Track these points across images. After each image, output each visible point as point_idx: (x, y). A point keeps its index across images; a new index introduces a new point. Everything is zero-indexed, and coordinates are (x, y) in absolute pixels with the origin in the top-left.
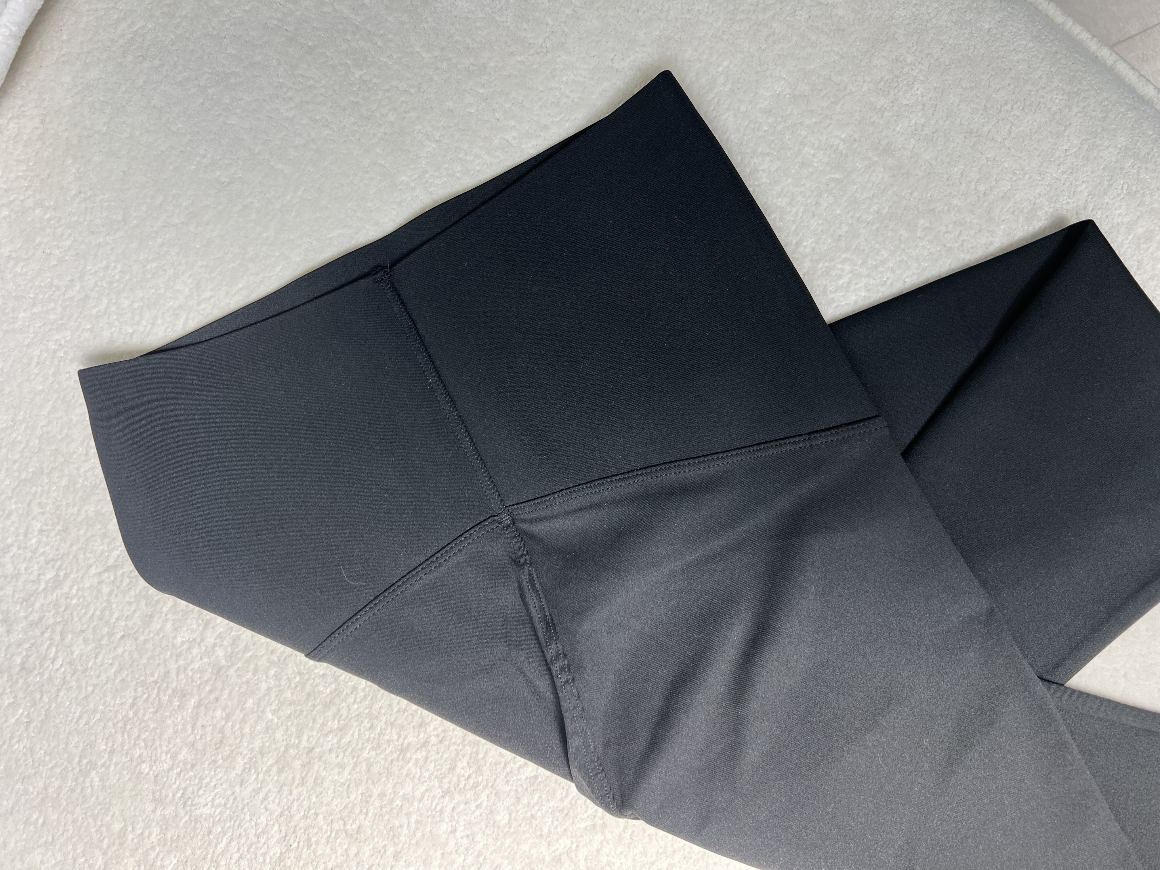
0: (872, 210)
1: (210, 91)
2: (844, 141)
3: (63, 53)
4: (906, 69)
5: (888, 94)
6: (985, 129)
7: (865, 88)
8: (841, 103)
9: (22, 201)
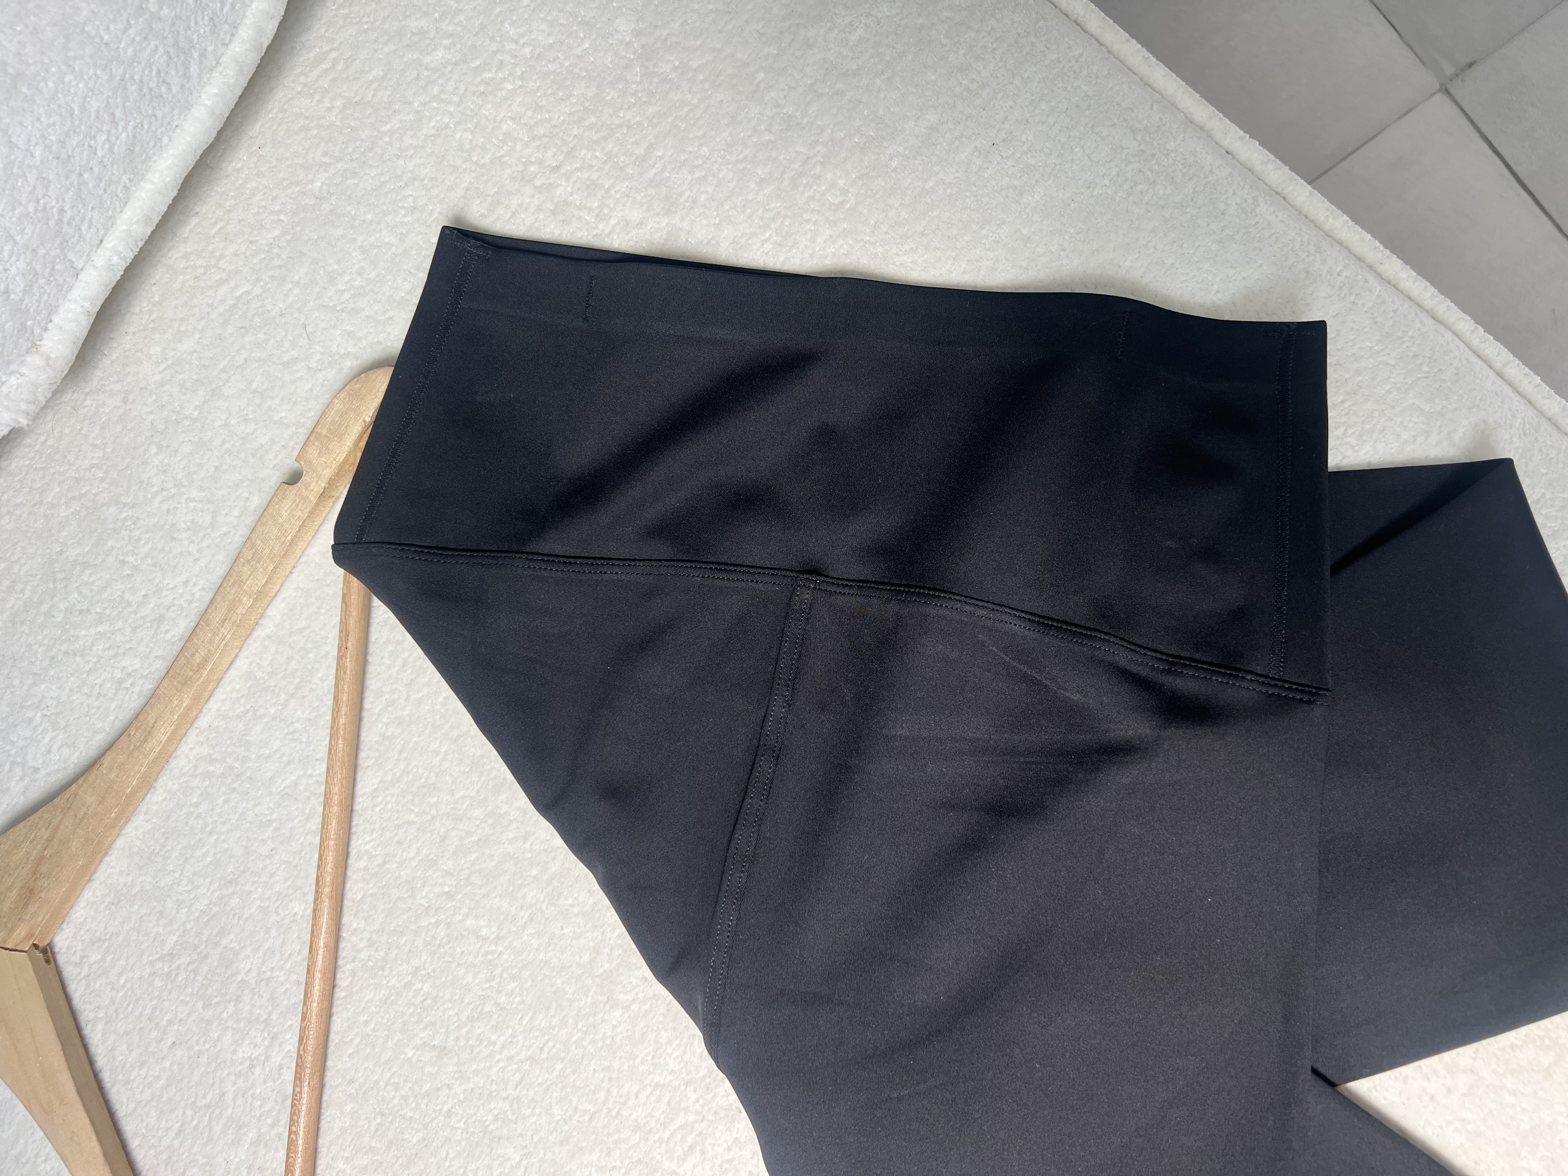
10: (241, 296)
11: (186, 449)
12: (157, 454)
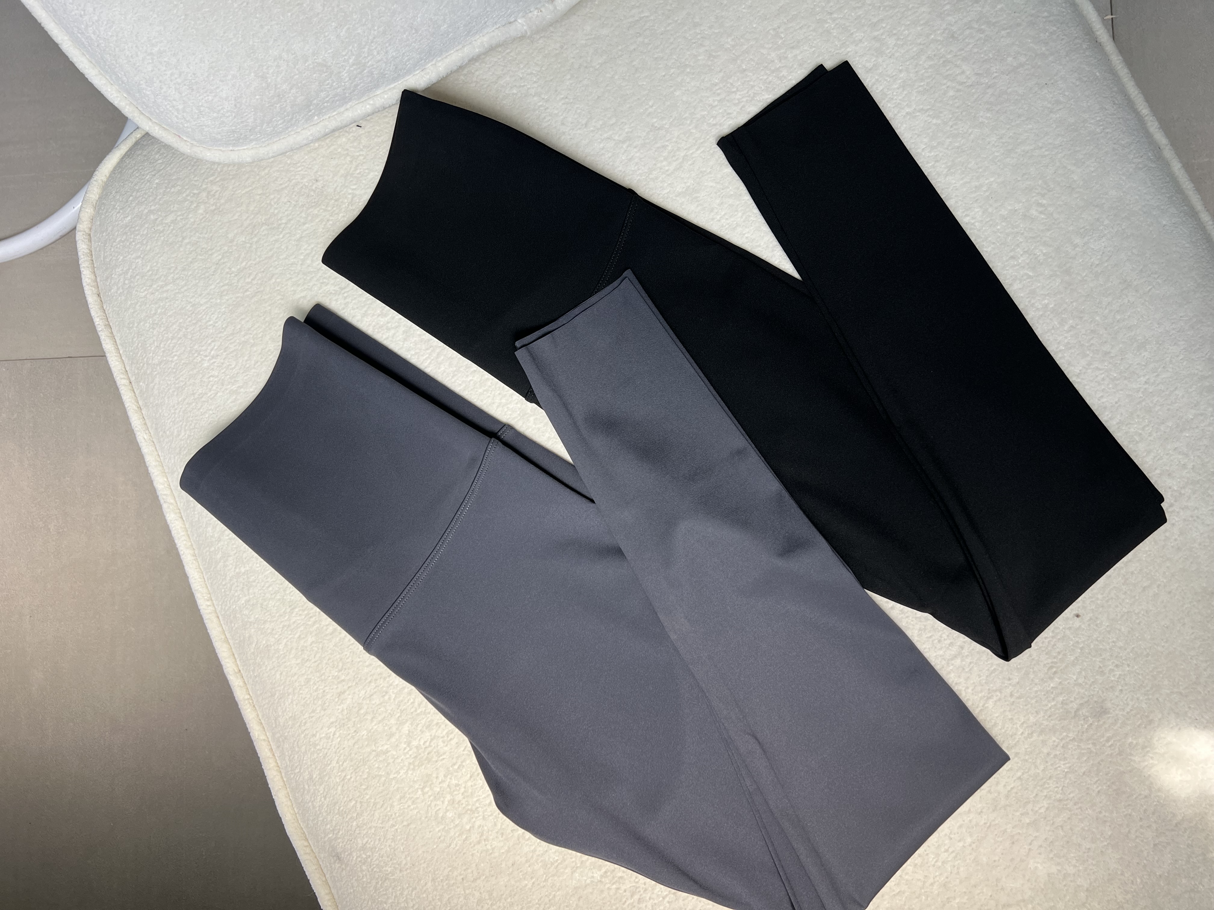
0: (1043, 302)
1: (672, 71)
2: (1044, 254)
3: (591, 11)
4: (1101, 228)
5: (1084, 237)
6: (1135, 283)
7: (1071, 228)
8: (1053, 231)
9: (528, 89)
10: (643, 17)
11: (585, 82)
12: (570, 79)
